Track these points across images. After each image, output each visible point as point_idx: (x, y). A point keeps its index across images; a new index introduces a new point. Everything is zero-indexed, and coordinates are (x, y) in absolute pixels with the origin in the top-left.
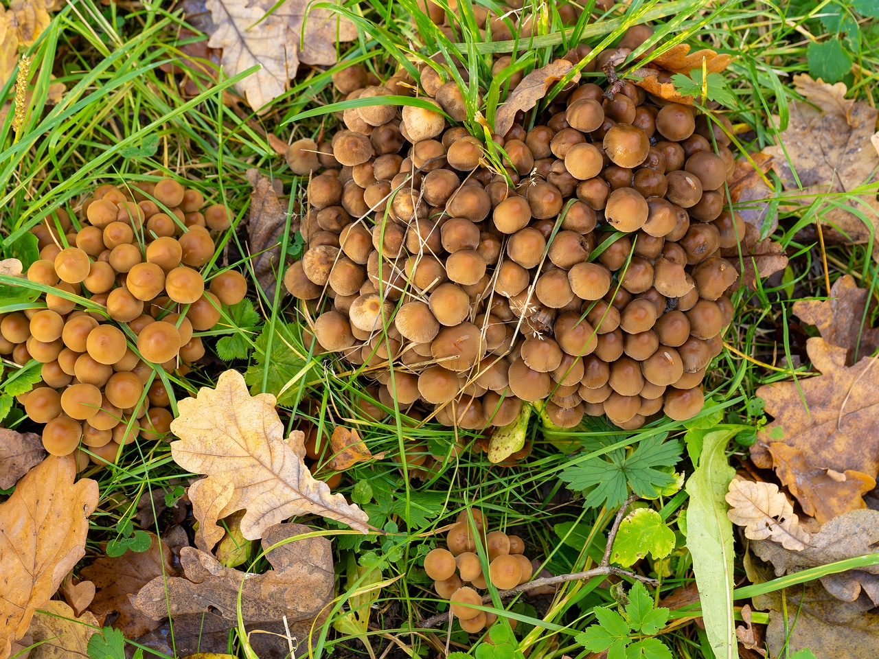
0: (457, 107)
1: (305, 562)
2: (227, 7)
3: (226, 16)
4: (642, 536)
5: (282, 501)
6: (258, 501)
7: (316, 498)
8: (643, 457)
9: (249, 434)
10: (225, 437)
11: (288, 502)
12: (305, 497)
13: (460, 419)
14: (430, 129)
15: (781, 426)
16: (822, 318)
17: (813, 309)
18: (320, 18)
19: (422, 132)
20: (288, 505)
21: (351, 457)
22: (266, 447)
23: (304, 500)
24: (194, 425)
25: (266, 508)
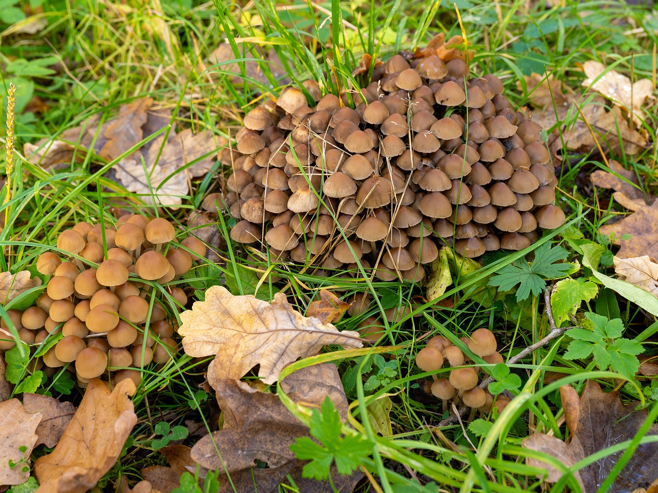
0: (312, 90)
1: (322, 385)
2: (131, 173)
3: (131, 179)
4: (571, 294)
5: (286, 343)
6: (266, 353)
7: (313, 329)
8: (542, 261)
9: (242, 318)
10: (223, 330)
11: (291, 341)
12: (304, 331)
13: (398, 261)
14: (299, 101)
15: (628, 250)
16: (614, 183)
17: (605, 178)
18: (198, 152)
19: (295, 105)
20: (292, 344)
21: (327, 314)
22: (259, 321)
23: (303, 333)
24: (197, 328)
25: (275, 356)
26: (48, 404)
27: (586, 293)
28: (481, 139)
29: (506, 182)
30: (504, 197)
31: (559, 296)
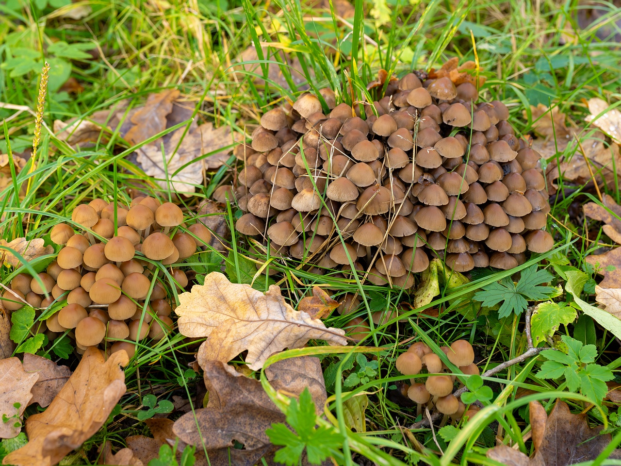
0: (327, 98)
1: (304, 376)
2: (152, 159)
3: (151, 163)
4: (550, 316)
5: (275, 333)
6: (255, 340)
7: (302, 323)
8: (527, 282)
9: (236, 305)
10: (218, 315)
11: (280, 332)
12: (293, 323)
13: (390, 267)
14: (314, 107)
15: (611, 281)
16: (605, 216)
17: (596, 210)
18: (216, 145)
20: (280, 335)
21: (317, 310)
22: (252, 310)
23: (292, 325)
24: (193, 310)
25: (263, 344)
26: (46, 366)
27: (565, 317)
28: (481, 160)
29: (501, 203)
30: (497, 218)
31: (539, 317)
